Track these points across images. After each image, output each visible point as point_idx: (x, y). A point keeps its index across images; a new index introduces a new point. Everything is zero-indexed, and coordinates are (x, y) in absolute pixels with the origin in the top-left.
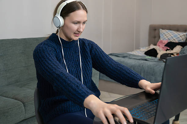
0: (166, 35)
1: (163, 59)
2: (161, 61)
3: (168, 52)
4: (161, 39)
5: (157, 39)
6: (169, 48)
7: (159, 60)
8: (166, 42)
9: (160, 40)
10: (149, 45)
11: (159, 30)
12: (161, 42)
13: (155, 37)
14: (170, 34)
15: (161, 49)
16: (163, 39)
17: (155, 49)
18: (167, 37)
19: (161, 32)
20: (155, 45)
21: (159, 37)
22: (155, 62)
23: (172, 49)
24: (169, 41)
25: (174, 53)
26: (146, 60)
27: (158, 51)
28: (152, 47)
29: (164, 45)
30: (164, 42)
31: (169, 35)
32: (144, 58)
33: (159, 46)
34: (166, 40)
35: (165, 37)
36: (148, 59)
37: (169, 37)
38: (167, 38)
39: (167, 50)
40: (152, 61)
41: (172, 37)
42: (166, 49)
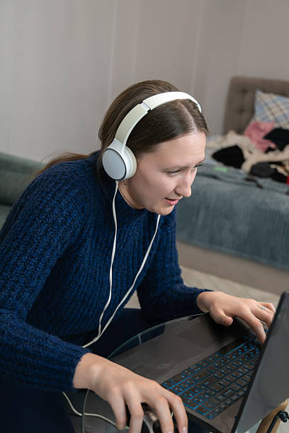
0: (270, 109)
1: (256, 178)
2: (252, 183)
3: (271, 157)
4: (258, 118)
5: (245, 115)
6: (273, 145)
7: (248, 180)
8: (268, 127)
9: (252, 123)
10: (225, 133)
11: (254, 93)
12: (257, 127)
13: (241, 111)
14: (283, 107)
15: (253, 145)
16: (263, 119)
17: (240, 146)
18: (273, 114)
19: (258, 99)
20: (240, 131)
21: (253, 112)
22: (237, 183)
23: (282, 149)
24: (276, 126)
25: (286, 160)
26: (215, 177)
27: (246, 154)
28: (233, 139)
29: (263, 135)
30: (262, 127)
31: (277, 109)
32: (213, 172)
33: (250, 136)
34: (270, 121)
35: (268, 113)
36: (218, 175)
37: (277, 116)
38: (271, 118)
39: (269, 150)
40: (230, 180)
41: (285, 115)
42: (266, 146)
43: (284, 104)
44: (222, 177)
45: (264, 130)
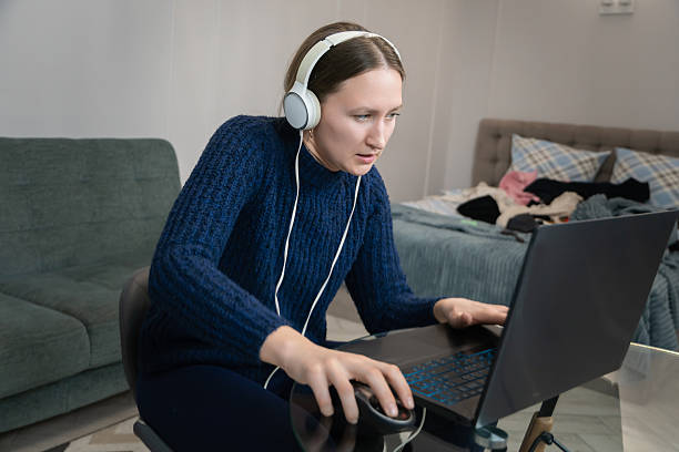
0: (530, 156)
1: (515, 232)
2: (510, 237)
3: (534, 210)
4: (516, 168)
5: (499, 165)
6: (536, 199)
7: (503, 233)
8: (530, 178)
9: (510, 171)
10: (475, 184)
11: (511, 138)
12: (515, 178)
13: (495, 160)
14: (547, 153)
15: (511, 199)
16: (523, 169)
17: (494, 197)
18: (535, 162)
19: (515, 144)
20: (494, 184)
21: (510, 161)
22: (491, 237)
23: (548, 203)
24: (540, 176)
25: (555, 215)
26: (460, 230)
27: (501, 206)
28: (483, 190)
29: (523, 187)
30: (522, 178)
31: (541, 157)
32: (455, 224)
33: (506, 189)
34: (531, 171)
35: (529, 161)
36: (466, 228)
37: (540, 163)
38: (534, 166)
39: (530, 204)
40: (479, 233)
41: (551, 164)
42: (528, 200)
43: (549, 149)
44: (470, 230)
45: (525, 182)
